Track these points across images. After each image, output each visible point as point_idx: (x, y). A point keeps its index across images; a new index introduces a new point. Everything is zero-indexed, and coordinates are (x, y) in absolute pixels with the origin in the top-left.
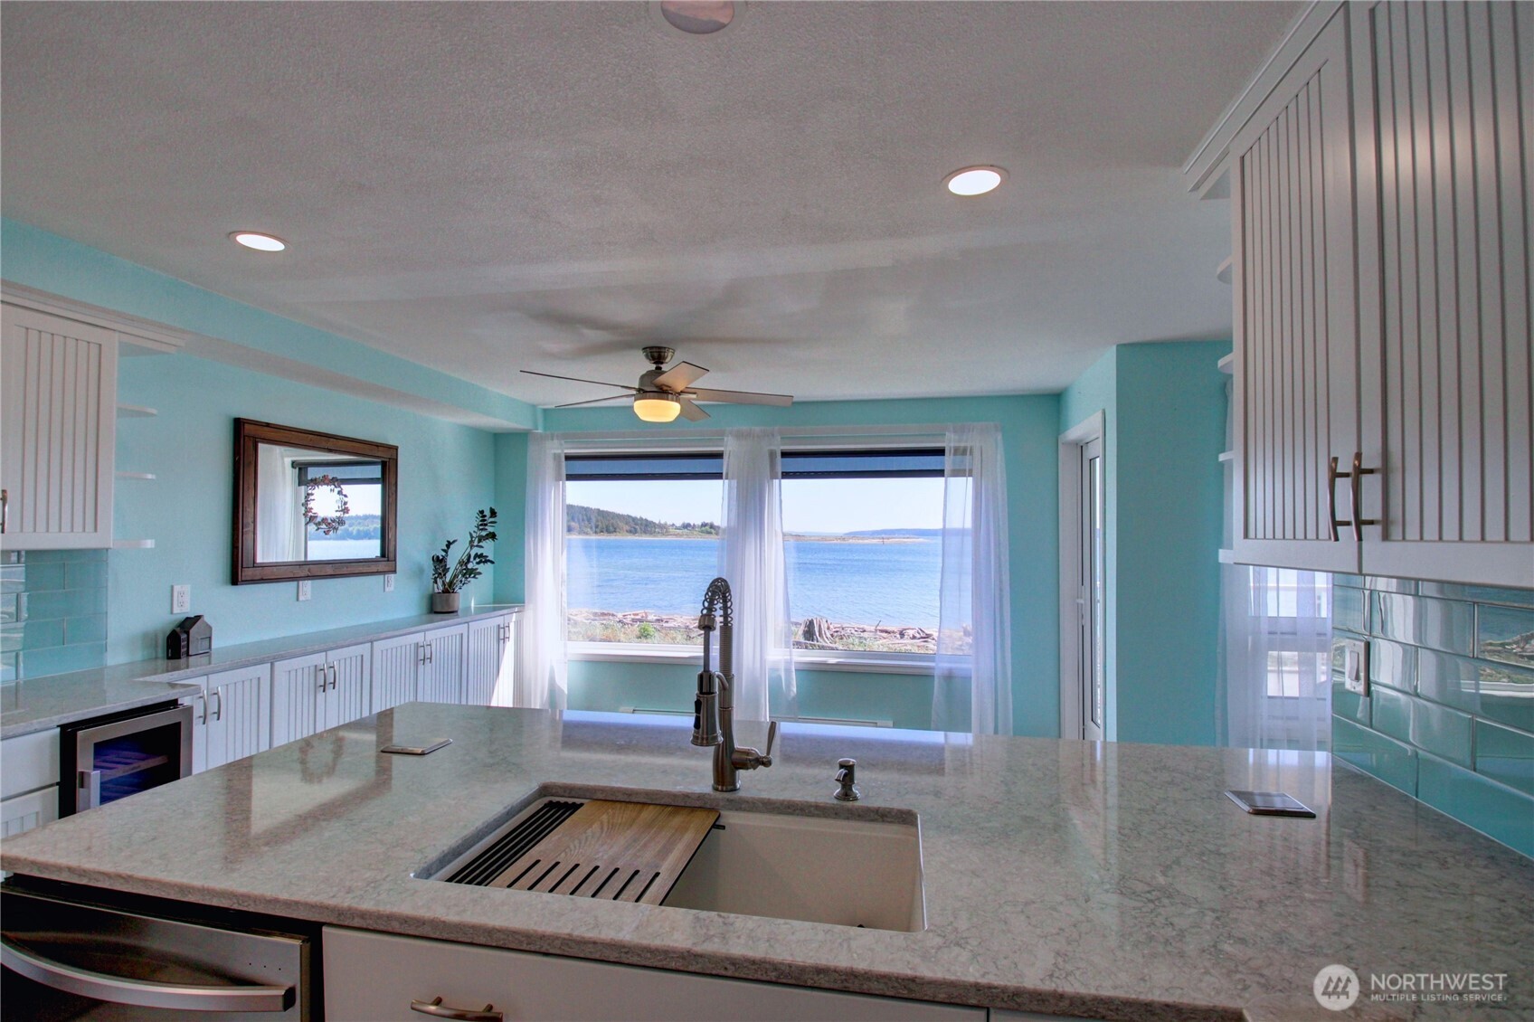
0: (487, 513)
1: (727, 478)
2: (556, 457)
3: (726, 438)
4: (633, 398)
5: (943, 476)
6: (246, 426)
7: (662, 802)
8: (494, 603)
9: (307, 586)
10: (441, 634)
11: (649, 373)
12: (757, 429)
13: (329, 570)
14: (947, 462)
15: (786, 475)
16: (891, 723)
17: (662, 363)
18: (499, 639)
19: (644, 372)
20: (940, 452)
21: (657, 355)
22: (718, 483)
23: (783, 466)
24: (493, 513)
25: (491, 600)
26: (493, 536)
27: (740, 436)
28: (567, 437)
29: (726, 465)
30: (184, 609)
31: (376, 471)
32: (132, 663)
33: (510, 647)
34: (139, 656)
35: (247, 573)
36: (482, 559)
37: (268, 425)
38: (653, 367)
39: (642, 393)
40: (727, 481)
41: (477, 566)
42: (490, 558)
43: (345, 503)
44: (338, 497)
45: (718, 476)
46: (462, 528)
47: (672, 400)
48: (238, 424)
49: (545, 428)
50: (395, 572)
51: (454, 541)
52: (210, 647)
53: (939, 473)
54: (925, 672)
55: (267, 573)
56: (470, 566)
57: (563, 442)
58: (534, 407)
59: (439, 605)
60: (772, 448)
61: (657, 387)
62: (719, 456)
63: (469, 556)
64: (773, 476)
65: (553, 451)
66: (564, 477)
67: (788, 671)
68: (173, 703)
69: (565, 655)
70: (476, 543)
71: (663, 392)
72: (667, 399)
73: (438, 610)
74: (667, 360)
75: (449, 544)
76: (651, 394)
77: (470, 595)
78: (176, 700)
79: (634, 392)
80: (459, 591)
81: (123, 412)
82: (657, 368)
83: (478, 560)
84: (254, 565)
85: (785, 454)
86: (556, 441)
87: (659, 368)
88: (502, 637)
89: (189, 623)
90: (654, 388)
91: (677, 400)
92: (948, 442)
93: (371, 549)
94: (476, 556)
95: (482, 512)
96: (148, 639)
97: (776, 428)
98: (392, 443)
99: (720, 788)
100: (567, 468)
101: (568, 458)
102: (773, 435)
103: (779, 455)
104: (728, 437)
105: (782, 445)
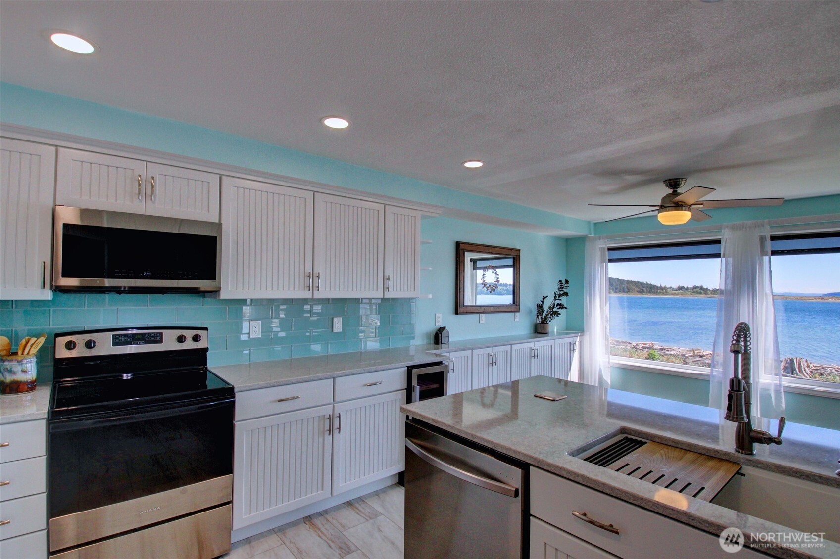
0: (564, 282)
1: (724, 257)
2: (602, 250)
3: (723, 231)
4: (657, 212)
6: (461, 245)
7: (699, 451)
8: (567, 330)
9: (483, 316)
10: (541, 344)
11: (668, 196)
12: (749, 222)
13: (492, 310)
15: (774, 253)
17: (677, 188)
18: (570, 350)
19: (665, 195)
21: (674, 184)
22: (718, 260)
23: (769, 246)
24: (567, 282)
25: (565, 329)
26: (566, 294)
27: (733, 228)
28: (607, 238)
29: (722, 248)
30: (440, 324)
31: (510, 261)
32: (423, 345)
33: (576, 355)
34: (425, 342)
35: (461, 310)
36: (561, 306)
37: (468, 244)
38: (671, 191)
39: (663, 208)
40: (724, 259)
41: (558, 310)
42: (565, 306)
43: (498, 278)
44: (495, 275)
45: (718, 256)
46: (550, 289)
47: (685, 210)
48: (458, 244)
49: (595, 234)
50: (519, 311)
51: (547, 297)
52: (448, 341)
55: (469, 310)
56: (555, 310)
57: (606, 240)
58: (589, 222)
59: (539, 330)
60: (762, 234)
61: (674, 203)
62: (718, 242)
63: (554, 304)
64: (763, 253)
65: (600, 246)
66: (607, 260)
68: (440, 363)
69: (609, 363)
70: (557, 298)
71: (678, 206)
72: (682, 210)
73: (539, 332)
74: (681, 186)
75: (544, 298)
76: (670, 208)
77: (555, 325)
78: (442, 362)
79: (658, 208)
80: (550, 323)
81: (423, 243)
82: (673, 192)
83: (559, 307)
84: (464, 306)
85: (773, 238)
86: (602, 240)
87: (675, 192)
88: (572, 349)
89: (441, 330)
90: (673, 203)
91: (689, 210)
93: (508, 300)
94: (558, 304)
95: (560, 281)
96: (428, 335)
97: (766, 220)
98: (517, 248)
99: (741, 451)
100: (609, 255)
101: (610, 249)
102: (763, 226)
103: (768, 239)
104: (725, 229)
105: (771, 232)
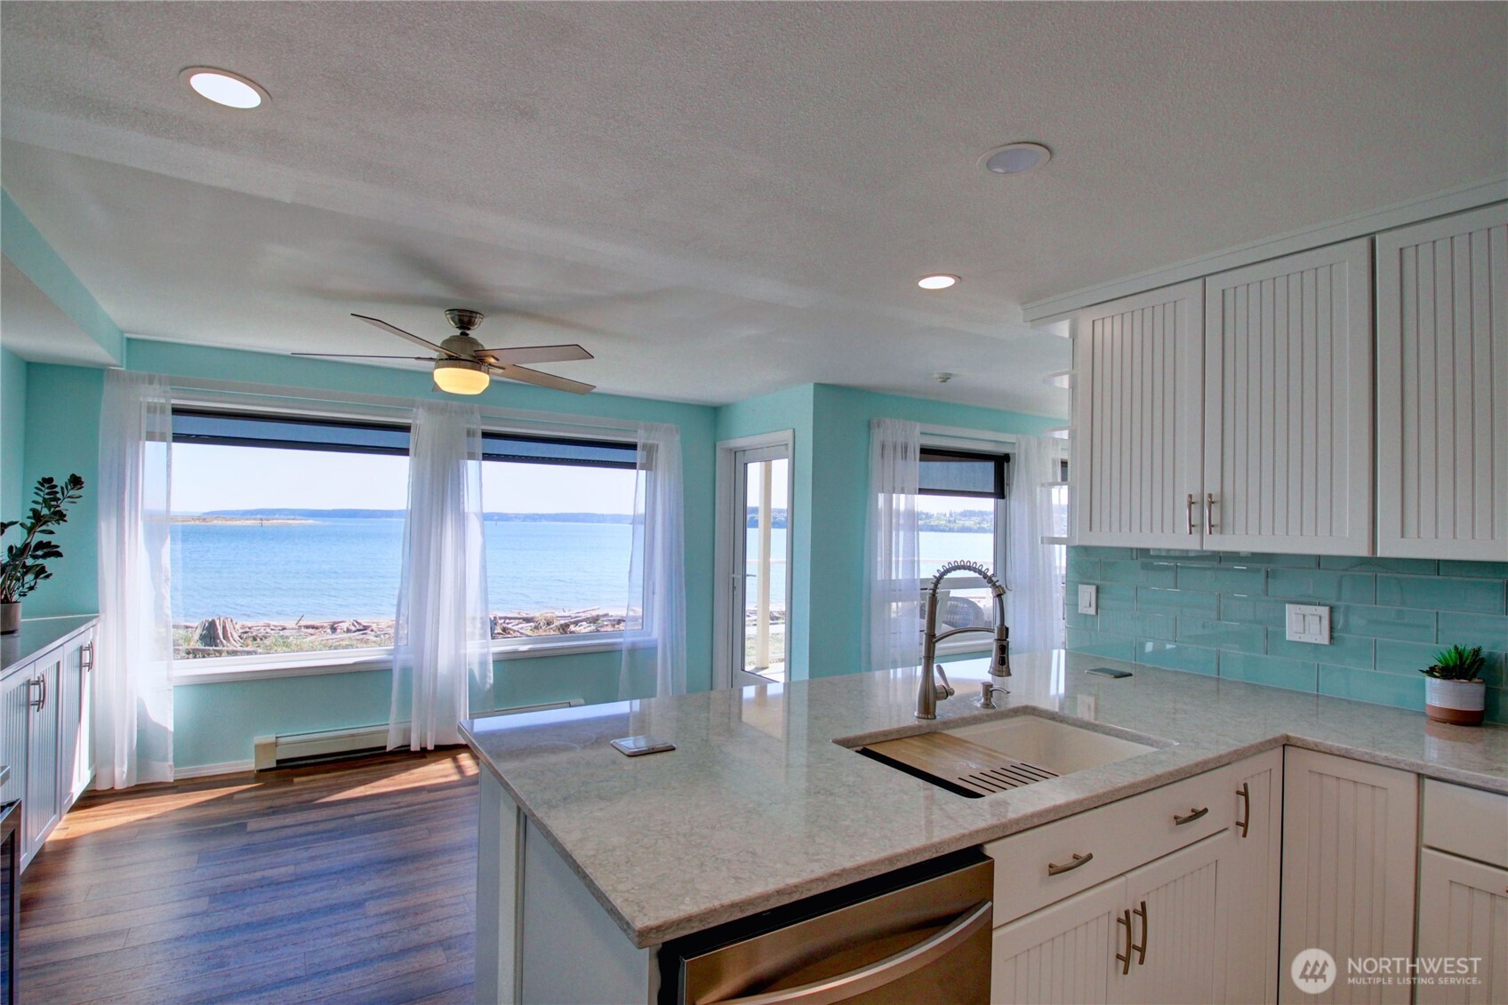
1: (414, 455)
3: (415, 410)
4: (433, 364)
5: (635, 468)
11: (455, 338)
14: (638, 457)
15: (488, 457)
16: (582, 701)
17: (469, 329)
19: (448, 337)
20: (633, 447)
21: (465, 320)
23: (480, 445)
24: (73, 484)
27: (432, 408)
28: (175, 383)
29: (412, 440)
36: (48, 550)
38: (458, 332)
40: (413, 459)
41: (41, 562)
42: (59, 549)
45: (404, 452)
47: (481, 371)
53: (632, 466)
54: (609, 648)
57: (168, 388)
58: (121, 333)
60: (472, 427)
62: (406, 429)
64: (471, 456)
65: (150, 400)
67: (483, 664)
69: (169, 679)
74: (475, 327)
79: (438, 357)
82: (462, 334)
83: (41, 552)
85: (486, 435)
86: (156, 386)
87: (464, 334)
92: (639, 438)
94: (38, 545)
95: (49, 481)
97: (479, 406)
100: (174, 425)
101: (177, 411)
102: (472, 413)
103: (480, 434)
104: (418, 408)
105: (483, 424)
